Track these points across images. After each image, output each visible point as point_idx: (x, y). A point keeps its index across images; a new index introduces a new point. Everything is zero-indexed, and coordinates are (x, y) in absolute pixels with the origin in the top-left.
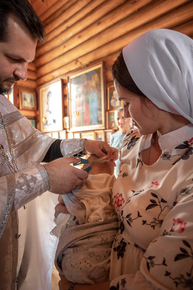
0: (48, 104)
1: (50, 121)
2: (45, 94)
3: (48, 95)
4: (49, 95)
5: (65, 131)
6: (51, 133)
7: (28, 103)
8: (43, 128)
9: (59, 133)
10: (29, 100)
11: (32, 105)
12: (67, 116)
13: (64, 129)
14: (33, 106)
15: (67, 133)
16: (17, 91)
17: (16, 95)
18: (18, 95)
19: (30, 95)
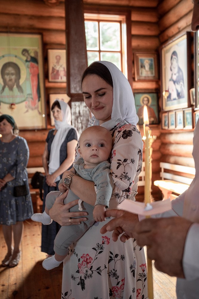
0: (171, 70)
1: (174, 95)
2: (169, 55)
3: (172, 58)
4: (174, 57)
5: (191, 109)
6: (174, 112)
7: (147, 71)
8: (166, 106)
9: (184, 111)
10: (147, 67)
11: (152, 73)
12: (193, 88)
13: (190, 105)
14: (154, 75)
15: (193, 111)
16: (132, 56)
17: (131, 62)
18: (133, 62)
19: (149, 60)
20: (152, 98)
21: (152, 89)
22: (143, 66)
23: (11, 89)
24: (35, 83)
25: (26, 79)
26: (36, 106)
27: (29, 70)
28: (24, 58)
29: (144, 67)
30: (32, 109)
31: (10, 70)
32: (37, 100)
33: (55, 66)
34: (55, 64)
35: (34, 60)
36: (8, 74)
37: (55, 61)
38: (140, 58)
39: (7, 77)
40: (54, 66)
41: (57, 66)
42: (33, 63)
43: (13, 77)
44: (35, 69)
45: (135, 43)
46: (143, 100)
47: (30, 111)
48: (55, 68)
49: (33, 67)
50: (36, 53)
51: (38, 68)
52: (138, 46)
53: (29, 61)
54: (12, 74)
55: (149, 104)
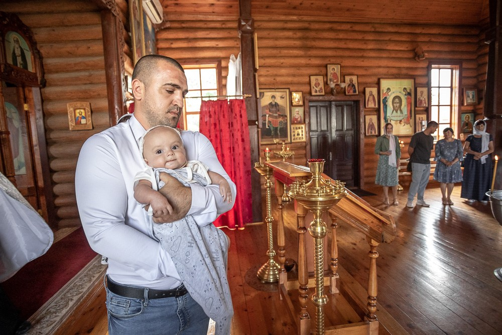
7: (471, 99)
10: (471, 97)
14: (475, 101)
19: (472, 92)
20: (472, 116)
21: (470, 111)
23: (397, 112)
24: (409, 108)
25: (405, 106)
26: (409, 122)
28: (404, 93)
29: (469, 97)
31: (397, 100)
32: (410, 118)
34: (420, 96)
35: (410, 94)
36: (396, 103)
37: (420, 94)
39: (395, 105)
42: (409, 96)
43: (398, 105)
44: (410, 99)
46: (466, 118)
47: (406, 125)
48: (420, 98)
50: (410, 90)
53: (407, 95)
54: (398, 103)
55: (469, 120)
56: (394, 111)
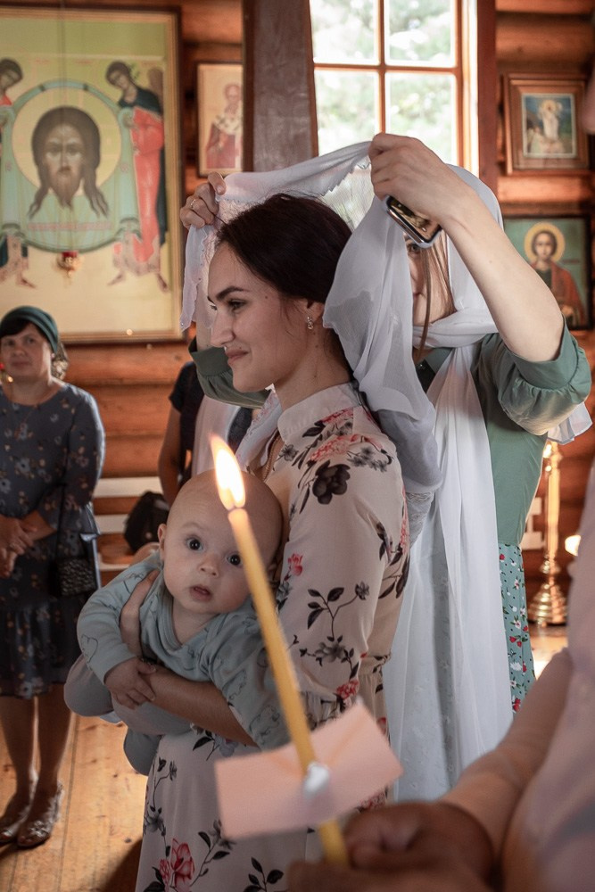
7: (549, 141)
10: (551, 127)
16: (498, 86)
17: (493, 108)
18: (501, 108)
19: (557, 100)
21: (568, 204)
22: (534, 123)
23: (66, 199)
24: (151, 180)
25: (121, 166)
26: (152, 259)
27: (128, 134)
29: (541, 125)
30: (138, 272)
31: (66, 134)
32: (156, 240)
33: (222, 121)
34: (223, 115)
35: (149, 99)
36: (57, 149)
37: (223, 103)
38: (525, 94)
39: (53, 160)
40: (217, 122)
41: (228, 122)
42: (145, 112)
43: (75, 160)
44: (151, 130)
45: (507, 41)
46: (535, 244)
47: (130, 277)
48: (222, 127)
49: (145, 126)
50: (156, 75)
51: (161, 128)
52: (520, 50)
53: (131, 105)
54: (72, 149)
55: (557, 258)
56: (51, 199)
